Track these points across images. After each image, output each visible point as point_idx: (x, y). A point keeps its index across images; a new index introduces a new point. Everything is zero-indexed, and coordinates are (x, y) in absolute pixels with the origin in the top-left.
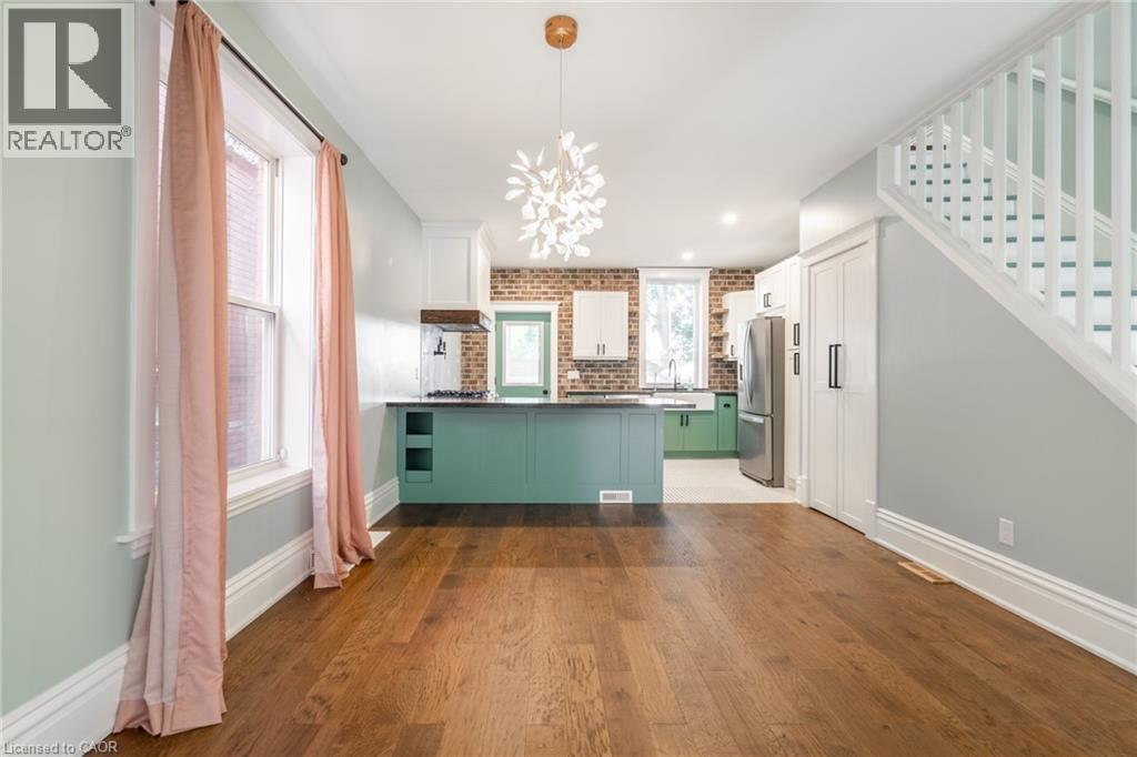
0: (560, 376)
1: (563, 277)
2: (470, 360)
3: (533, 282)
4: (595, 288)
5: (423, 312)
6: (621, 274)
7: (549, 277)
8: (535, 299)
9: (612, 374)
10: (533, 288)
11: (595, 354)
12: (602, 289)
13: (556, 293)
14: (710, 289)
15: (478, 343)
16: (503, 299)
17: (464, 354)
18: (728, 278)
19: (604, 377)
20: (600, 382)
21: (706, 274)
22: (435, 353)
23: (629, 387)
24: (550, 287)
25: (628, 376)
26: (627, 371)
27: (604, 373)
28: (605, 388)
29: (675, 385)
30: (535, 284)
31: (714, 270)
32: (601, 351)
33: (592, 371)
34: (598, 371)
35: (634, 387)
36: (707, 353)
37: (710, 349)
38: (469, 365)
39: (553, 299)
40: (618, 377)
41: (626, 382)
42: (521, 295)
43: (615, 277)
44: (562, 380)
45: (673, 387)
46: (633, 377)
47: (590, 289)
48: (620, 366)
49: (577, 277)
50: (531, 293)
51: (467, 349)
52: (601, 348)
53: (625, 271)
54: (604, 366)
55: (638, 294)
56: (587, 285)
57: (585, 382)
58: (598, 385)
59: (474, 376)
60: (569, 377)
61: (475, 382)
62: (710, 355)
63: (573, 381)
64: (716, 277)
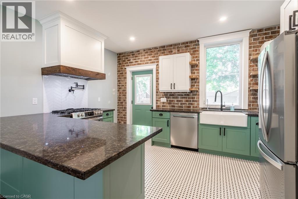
0: (157, 101)
1: (159, 51)
2: (120, 93)
3: (145, 55)
4: (175, 53)
5: (43, 69)
6: (188, 44)
7: (152, 52)
8: (146, 63)
9: (184, 100)
10: (145, 58)
11: (170, 89)
12: (178, 53)
13: (155, 59)
14: (250, 44)
15: (123, 86)
16: (133, 65)
17: (118, 91)
18: (265, 34)
19: (180, 101)
20: (177, 104)
21: (247, 34)
22: (70, 91)
23: (194, 107)
24: (153, 57)
25: (193, 101)
26: (192, 98)
27: (179, 99)
28: (180, 107)
29: (222, 106)
30: (146, 56)
31: (253, 31)
32: (173, 87)
33: (173, 98)
34: (176, 98)
35: (196, 107)
36: (247, 86)
37: (250, 84)
38: (120, 95)
39: (154, 62)
40: (187, 101)
41: (192, 104)
42: (140, 62)
43: (185, 47)
44: (158, 102)
45: (220, 107)
46: (196, 101)
47: (172, 54)
48: (188, 95)
49: (165, 50)
50: (144, 61)
51: (120, 88)
52: (173, 85)
53: (191, 42)
54: (179, 95)
55: (199, 54)
56: (171, 53)
57: (169, 103)
58: (176, 105)
59: (122, 100)
60: (161, 101)
61: (122, 103)
62: (249, 88)
63: (164, 103)
64: (256, 35)
